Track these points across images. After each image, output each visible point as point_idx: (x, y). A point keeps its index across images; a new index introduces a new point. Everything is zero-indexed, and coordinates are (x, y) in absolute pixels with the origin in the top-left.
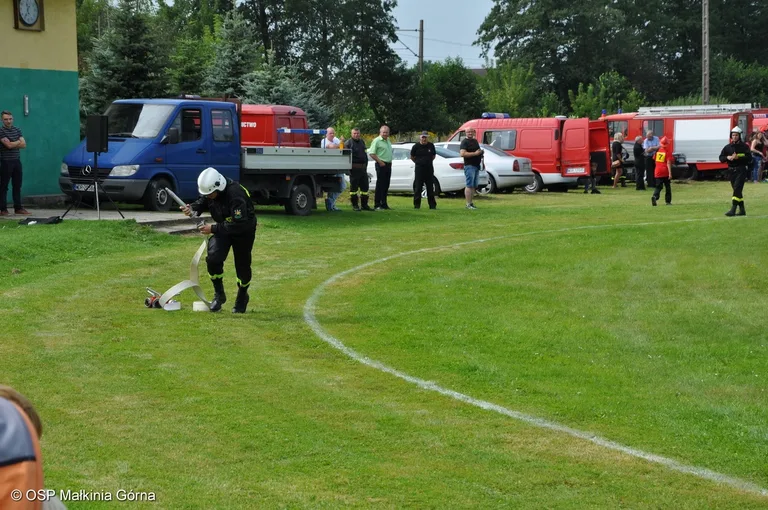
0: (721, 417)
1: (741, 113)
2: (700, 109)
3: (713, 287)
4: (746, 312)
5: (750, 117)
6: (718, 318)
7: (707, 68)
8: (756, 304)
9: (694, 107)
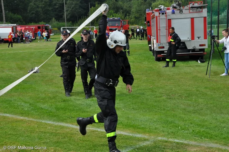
0: (11, 101)
1: (14, 26)
2: (3, 25)
3: (9, 69)
4: (17, 75)
5: (16, 28)
6: (11, 77)
7: (4, 15)
8: (20, 73)
9: (2, 25)
